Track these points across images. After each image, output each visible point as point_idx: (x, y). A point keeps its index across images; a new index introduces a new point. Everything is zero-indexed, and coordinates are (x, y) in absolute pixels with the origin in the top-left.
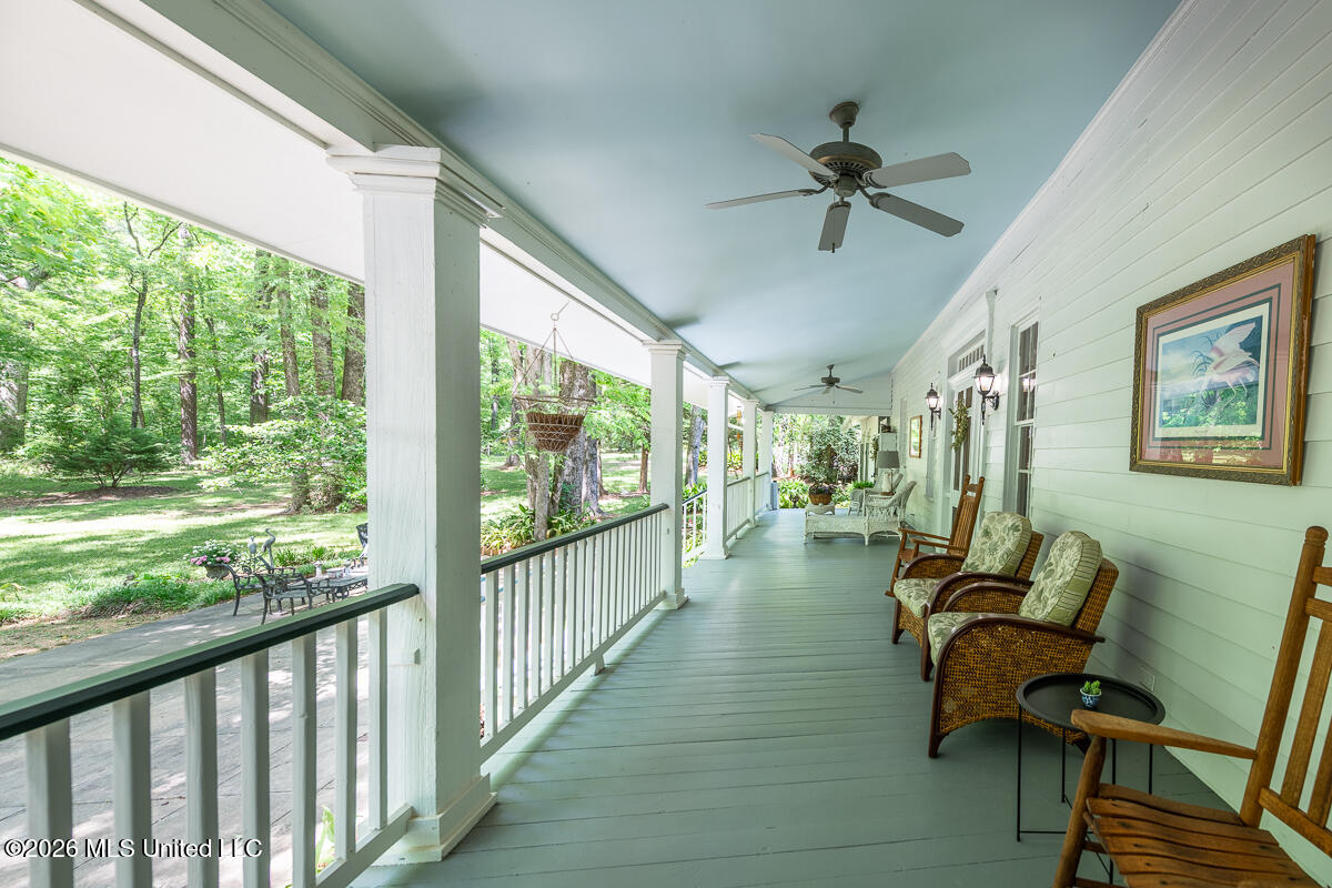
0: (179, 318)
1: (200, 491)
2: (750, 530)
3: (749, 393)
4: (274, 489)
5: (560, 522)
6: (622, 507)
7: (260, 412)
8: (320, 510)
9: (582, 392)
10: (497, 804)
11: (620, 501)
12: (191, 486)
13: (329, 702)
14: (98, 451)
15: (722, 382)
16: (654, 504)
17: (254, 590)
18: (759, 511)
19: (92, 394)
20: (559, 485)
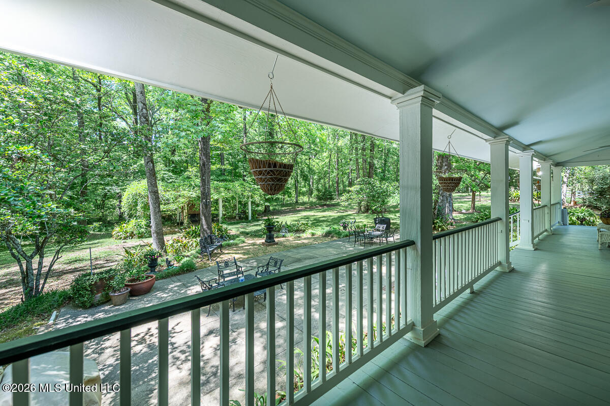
0: (336, 160)
1: (339, 205)
2: (547, 236)
3: (544, 157)
4: (354, 206)
5: (437, 222)
6: (463, 217)
7: (351, 184)
8: (364, 213)
9: (446, 167)
10: (439, 334)
11: (462, 215)
12: (338, 205)
13: (366, 275)
14: (323, 196)
15: (529, 154)
16: (493, 217)
17: (352, 235)
18: (554, 225)
19: (322, 181)
20: (437, 207)
